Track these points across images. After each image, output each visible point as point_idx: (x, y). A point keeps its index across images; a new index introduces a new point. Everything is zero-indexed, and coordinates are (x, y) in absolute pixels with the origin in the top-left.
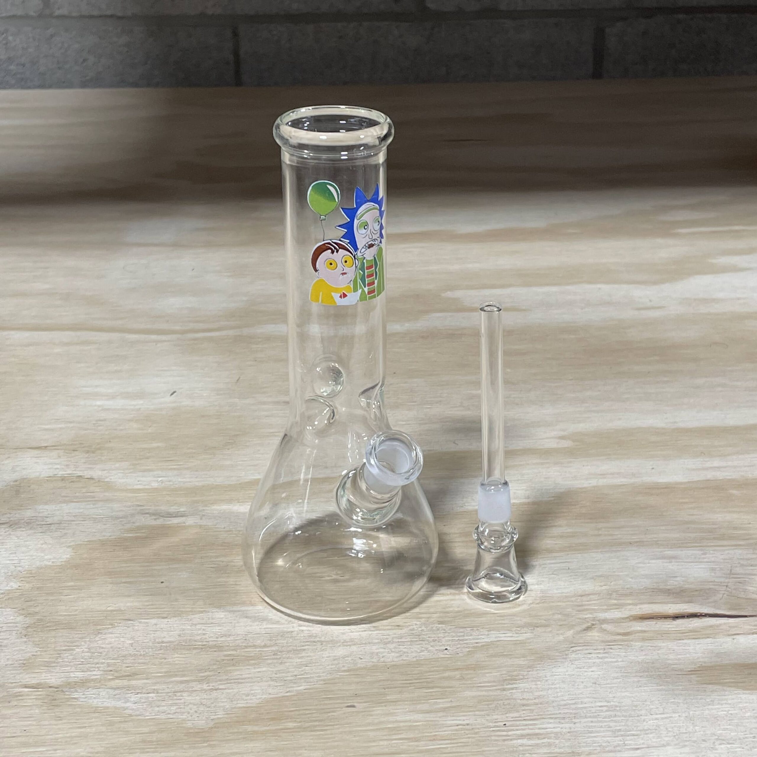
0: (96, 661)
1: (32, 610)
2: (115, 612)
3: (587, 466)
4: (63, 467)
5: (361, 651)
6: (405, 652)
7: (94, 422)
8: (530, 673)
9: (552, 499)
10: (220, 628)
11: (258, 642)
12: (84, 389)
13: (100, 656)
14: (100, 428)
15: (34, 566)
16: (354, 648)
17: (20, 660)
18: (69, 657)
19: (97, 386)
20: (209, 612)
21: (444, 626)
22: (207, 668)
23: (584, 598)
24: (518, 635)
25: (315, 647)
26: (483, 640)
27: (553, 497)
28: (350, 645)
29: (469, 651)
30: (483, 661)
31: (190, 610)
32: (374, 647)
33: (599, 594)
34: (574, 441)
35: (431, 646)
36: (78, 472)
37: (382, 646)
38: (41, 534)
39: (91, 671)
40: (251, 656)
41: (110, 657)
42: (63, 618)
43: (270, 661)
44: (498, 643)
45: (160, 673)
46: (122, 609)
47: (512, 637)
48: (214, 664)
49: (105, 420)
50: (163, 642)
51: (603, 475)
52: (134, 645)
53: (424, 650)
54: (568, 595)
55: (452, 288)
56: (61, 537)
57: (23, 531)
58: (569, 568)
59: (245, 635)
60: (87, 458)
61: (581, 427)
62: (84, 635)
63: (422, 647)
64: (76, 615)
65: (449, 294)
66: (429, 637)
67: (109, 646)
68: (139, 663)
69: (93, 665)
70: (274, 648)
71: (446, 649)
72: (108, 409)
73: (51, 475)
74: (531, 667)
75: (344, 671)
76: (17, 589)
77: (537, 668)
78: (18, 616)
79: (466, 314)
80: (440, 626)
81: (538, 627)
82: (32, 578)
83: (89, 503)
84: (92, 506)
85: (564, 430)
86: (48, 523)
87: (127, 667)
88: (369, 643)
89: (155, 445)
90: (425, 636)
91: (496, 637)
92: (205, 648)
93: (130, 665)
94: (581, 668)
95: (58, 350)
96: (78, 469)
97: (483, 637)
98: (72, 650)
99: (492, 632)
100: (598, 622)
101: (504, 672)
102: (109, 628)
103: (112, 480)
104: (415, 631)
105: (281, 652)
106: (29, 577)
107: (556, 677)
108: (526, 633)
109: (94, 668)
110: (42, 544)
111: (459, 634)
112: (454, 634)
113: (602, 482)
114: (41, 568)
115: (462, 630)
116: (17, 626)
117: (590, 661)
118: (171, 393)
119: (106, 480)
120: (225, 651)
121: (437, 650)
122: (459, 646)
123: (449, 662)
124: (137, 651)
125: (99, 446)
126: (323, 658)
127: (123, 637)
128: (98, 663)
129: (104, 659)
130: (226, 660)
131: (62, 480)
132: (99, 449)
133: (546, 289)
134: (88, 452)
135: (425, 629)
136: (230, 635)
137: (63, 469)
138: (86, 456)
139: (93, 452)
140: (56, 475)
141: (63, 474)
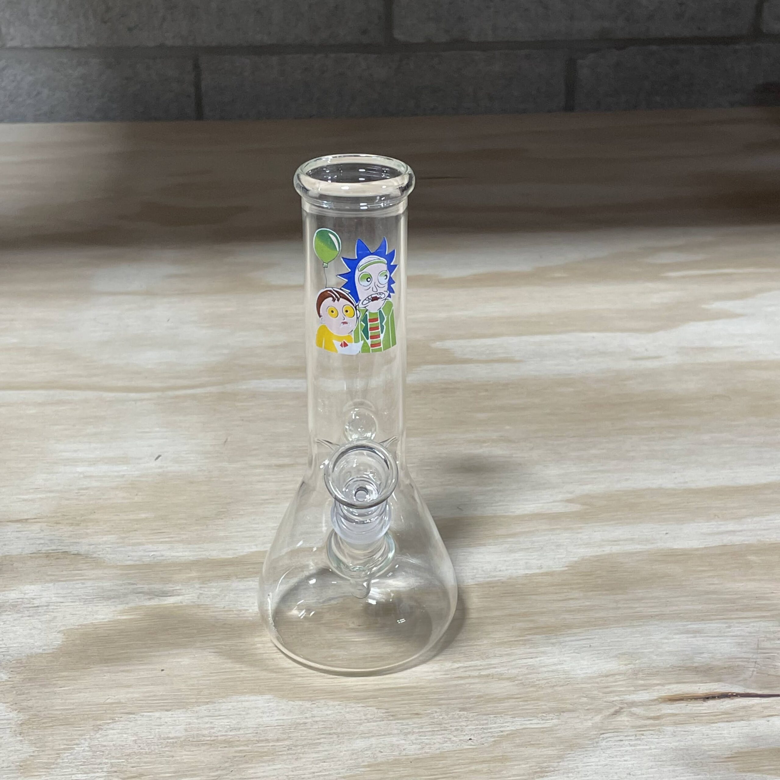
0: (98, 761)
1: (25, 704)
2: (114, 705)
3: (599, 531)
4: (47, 542)
5: (380, 743)
6: (427, 744)
7: (77, 491)
8: (561, 764)
9: (566, 568)
10: (228, 721)
11: (271, 736)
12: (64, 454)
13: (103, 755)
14: (82, 497)
15: (23, 655)
16: (373, 741)
17: (17, 762)
18: (69, 757)
19: (75, 451)
20: (215, 703)
21: (465, 713)
22: (218, 766)
23: (610, 679)
24: (544, 722)
25: (332, 740)
26: (508, 729)
27: (567, 567)
28: (369, 737)
29: (495, 741)
30: (510, 752)
31: (194, 700)
32: (394, 739)
33: (625, 674)
34: (583, 504)
35: (454, 736)
36: (63, 548)
37: (402, 737)
38: (28, 618)
39: (95, 772)
40: (265, 752)
41: (114, 757)
42: (59, 712)
43: (285, 757)
44: (524, 731)
45: (169, 773)
46: (123, 701)
47: (538, 724)
48: (227, 762)
49: (87, 489)
50: (168, 738)
51: (616, 541)
52: (138, 741)
53: (446, 741)
54: (592, 675)
55: (442, 338)
56: (50, 621)
57: (9, 615)
58: (590, 646)
59: (256, 728)
60: (72, 531)
61: (588, 489)
62: (82, 732)
63: (445, 738)
64: (73, 709)
65: (438, 345)
66: (451, 726)
67: (111, 743)
68: (145, 763)
69: (96, 766)
70: (286, 743)
71: (470, 739)
72: (90, 477)
73: (35, 551)
74: (561, 758)
75: (365, 766)
76: (8, 681)
77: (566, 758)
78: (11, 712)
79: (458, 366)
80: (461, 713)
81: (563, 712)
82: (23, 668)
83: (77, 582)
84: (80, 585)
85: (571, 493)
86: (36, 605)
87: (133, 767)
88: (389, 734)
89: (143, 516)
90: (446, 725)
91: (521, 725)
92: (213, 743)
93: (135, 765)
94: (613, 758)
95: (32, 411)
96: (62, 544)
97: (507, 724)
98: (73, 749)
99: (517, 719)
100: (626, 705)
101: (534, 764)
102: (109, 723)
103: (101, 556)
104: (436, 720)
105: (296, 746)
106: (19, 667)
107: (588, 767)
108: (552, 719)
109: (98, 768)
110: (31, 630)
111: (482, 722)
112: (477, 722)
113: (615, 549)
114: (31, 657)
115: (484, 717)
116: (10, 723)
117: (622, 749)
118: (156, 457)
119: (95, 556)
120: (237, 746)
121: (460, 740)
122: (483, 735)
123: (474, 754)
124: (141, 749)
125: (83, 518)
126: (341, 752)
127: (126, 734)
128: (100, 764)
129: (106, 759)
130: (238, 756)
131: (47, 556)
132: (84, 521)
133: (538, 338)
134: (72, 524)
135: (446, 717)
136: (240, 729)
137: (47, 544)
138: (71, 529)
139: (78, 525)
140: (40, 551)
141: (48, 550)
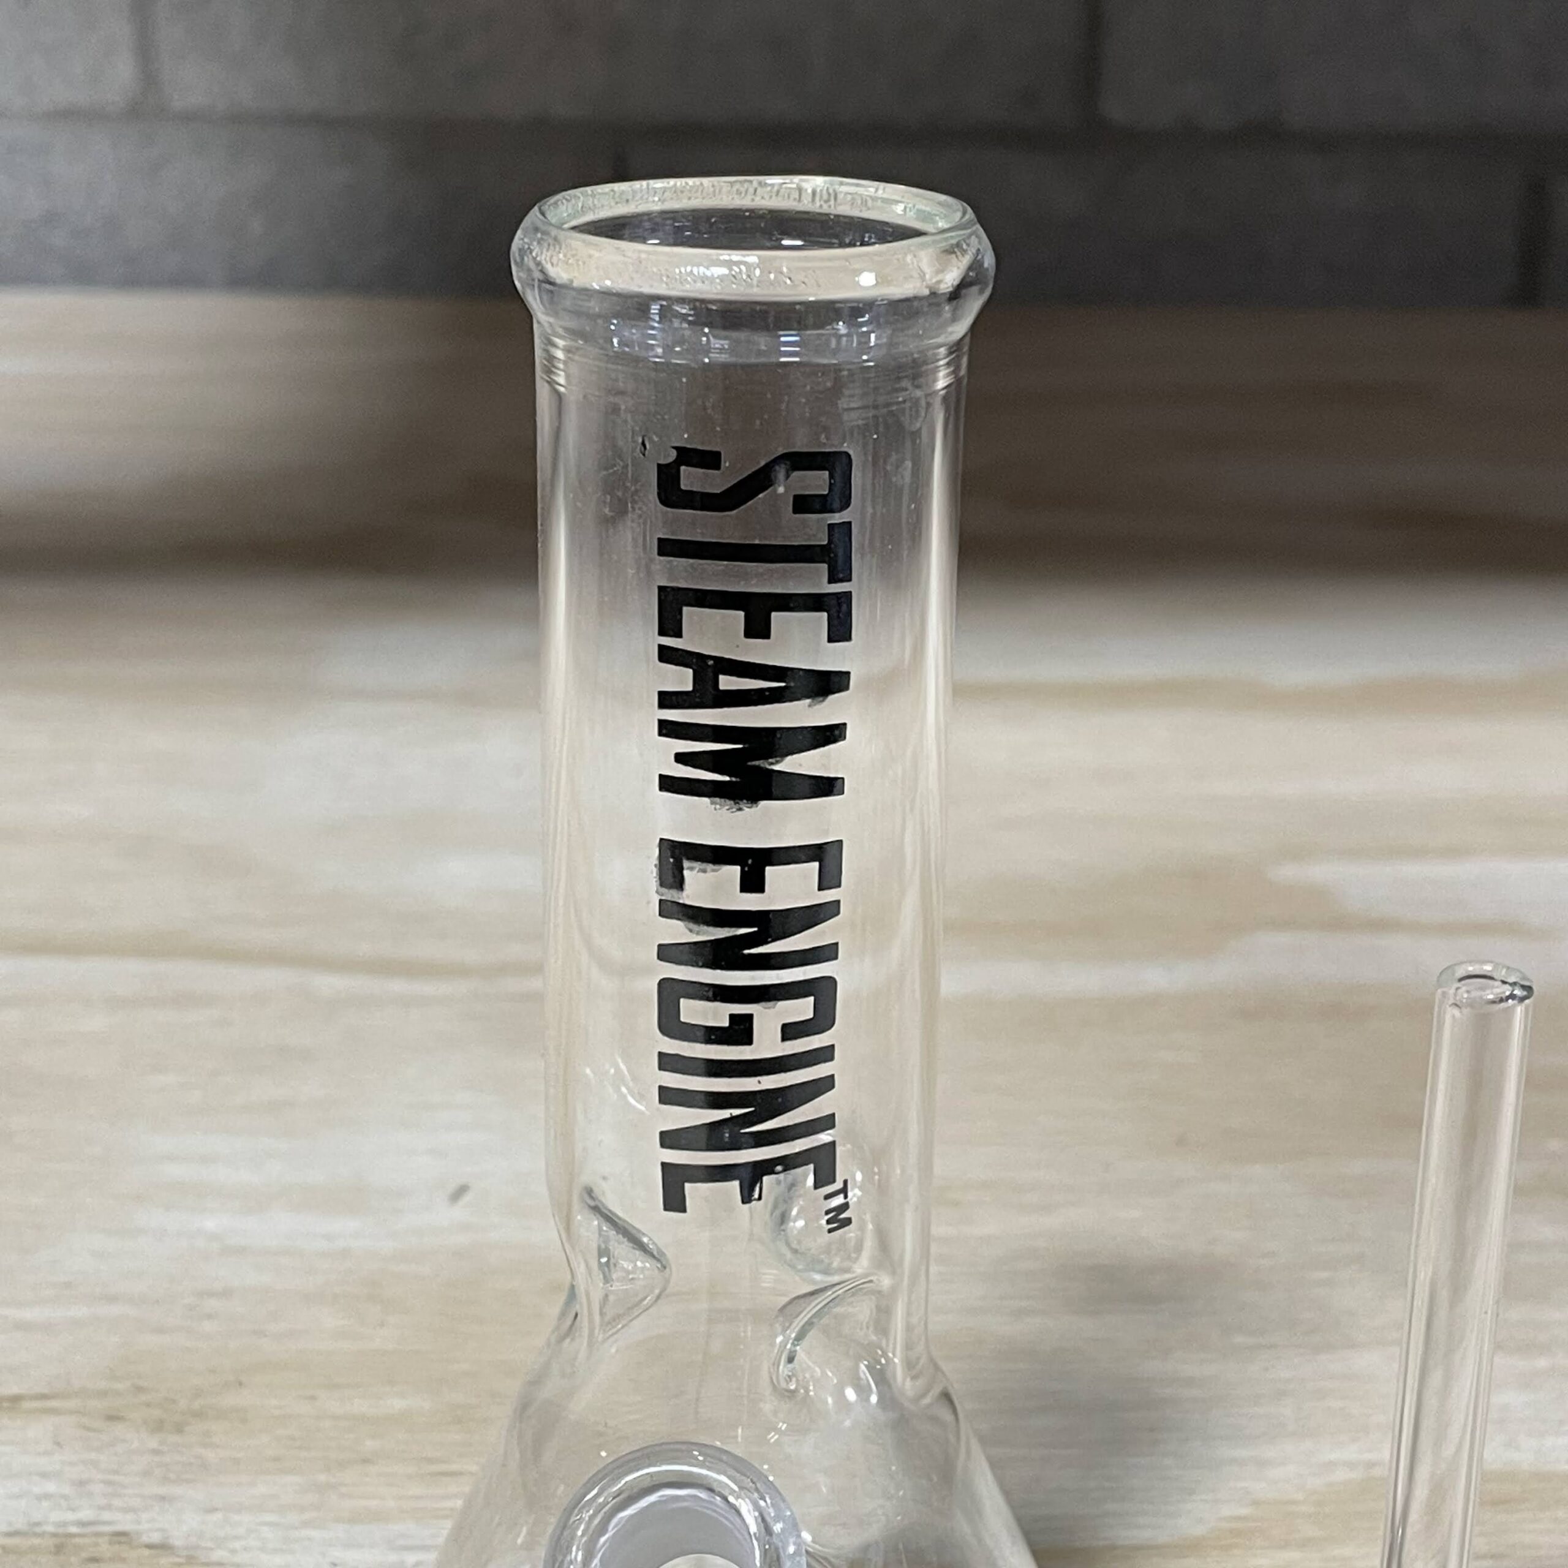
4: (67, 1490)
7: (191, 1301)
36: (118, 1516)
49: (226, 1293)
55: (1297, 853)
60: (156, 1452)
72: (241, 1251)
73: (20, 1524)
89: (397, 1404)
96: (117, 1502)
103: (237, 1559)
118: (451, 1193)
119: (218, 1555)
125: (199, 1403)
131: (57, 1550)
132: (199, 1415)
134: (158, 1427)
137: (65, 1497)
138: (153, 1443)
139: (179, 1429)
140: (38, 1524)
141: (65, 1524)
